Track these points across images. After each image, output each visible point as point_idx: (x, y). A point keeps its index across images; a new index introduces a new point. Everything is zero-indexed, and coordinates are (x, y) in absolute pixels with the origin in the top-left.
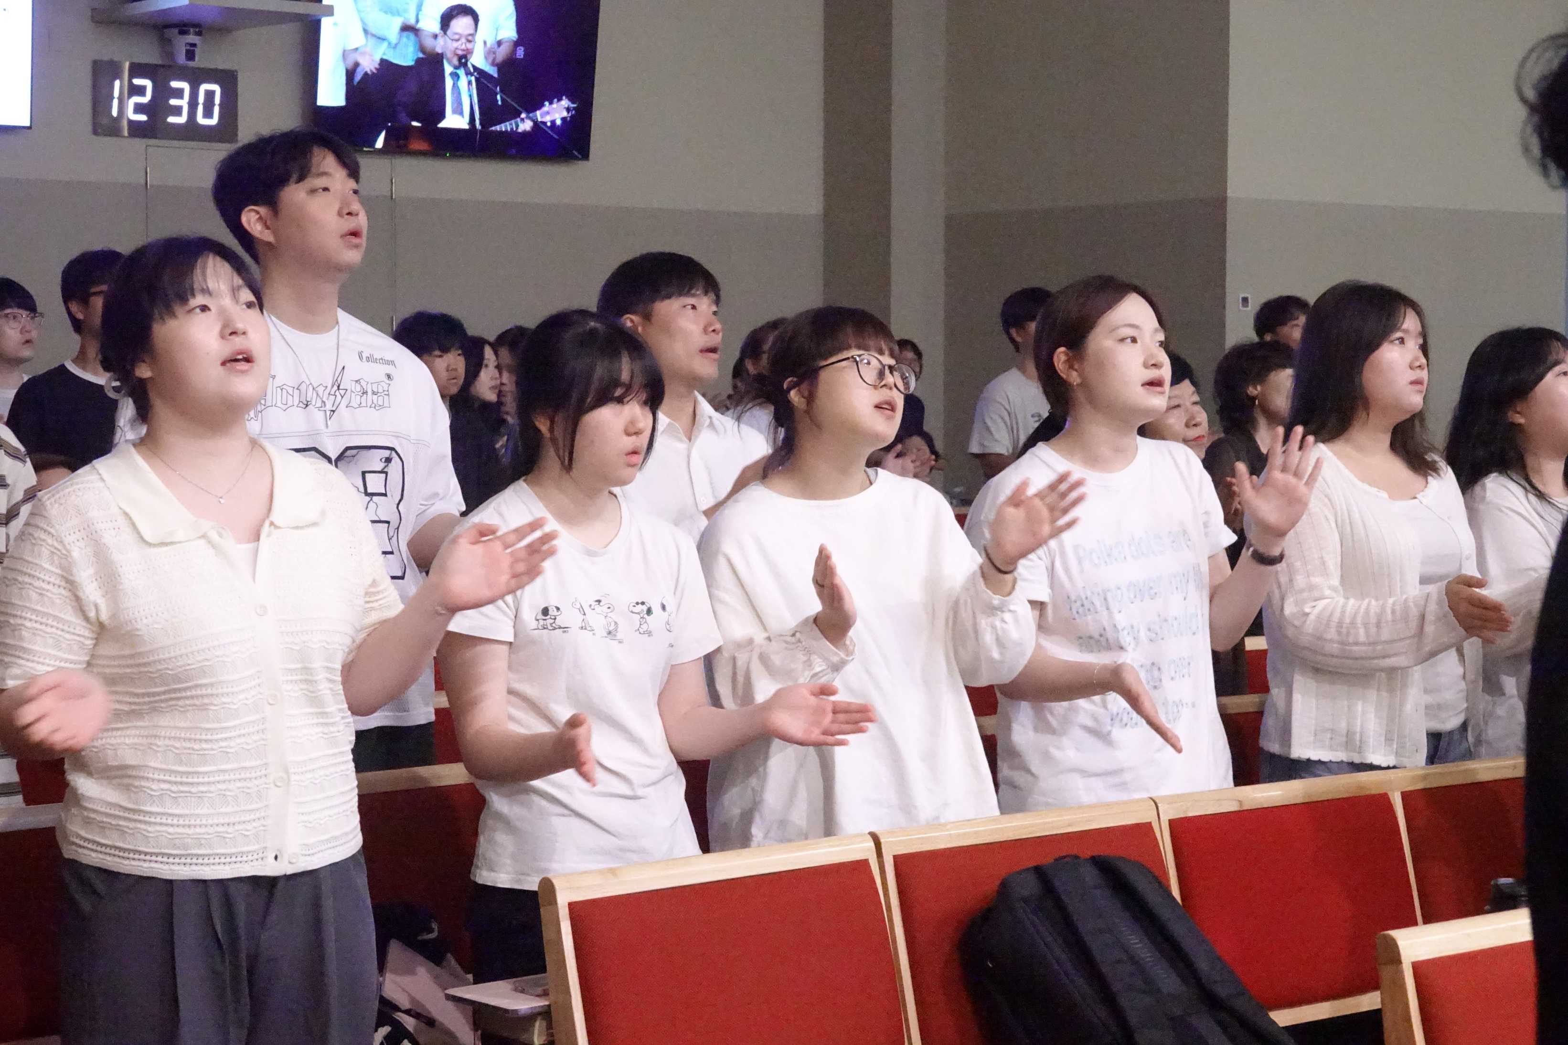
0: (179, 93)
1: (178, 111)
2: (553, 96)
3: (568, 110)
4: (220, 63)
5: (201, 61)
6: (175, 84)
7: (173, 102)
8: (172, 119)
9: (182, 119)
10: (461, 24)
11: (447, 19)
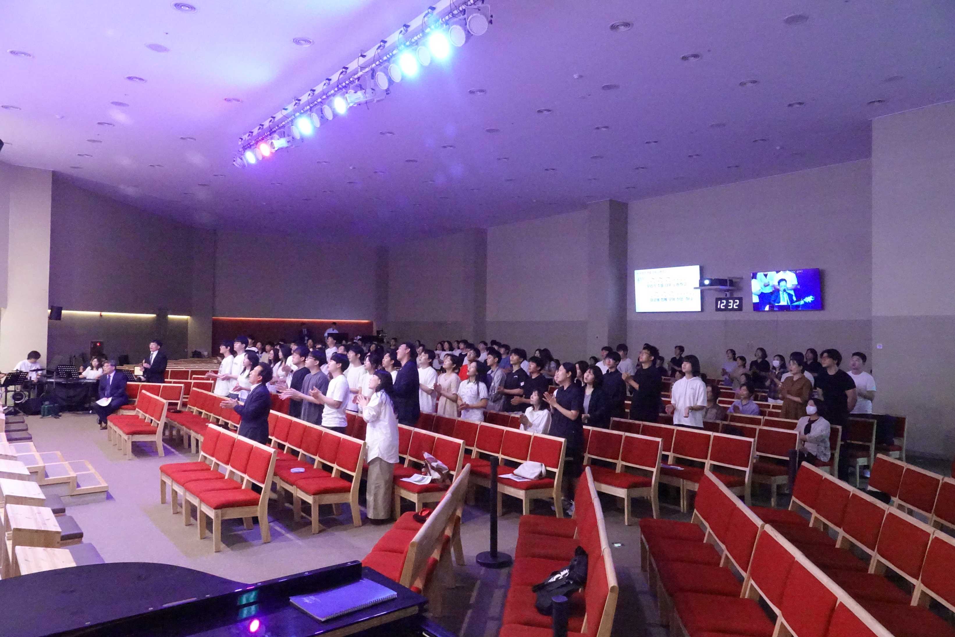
0: (730, 303)
1: (730, 306)
2: (808, 295)
3: (813, 298)
4: (740, 296)
5: (735, 295)
6: (730, 301)
7: (729, 304)
8: (729, 308)
9: (731, 307)
10: (783, 283)
11: (779, 282)
